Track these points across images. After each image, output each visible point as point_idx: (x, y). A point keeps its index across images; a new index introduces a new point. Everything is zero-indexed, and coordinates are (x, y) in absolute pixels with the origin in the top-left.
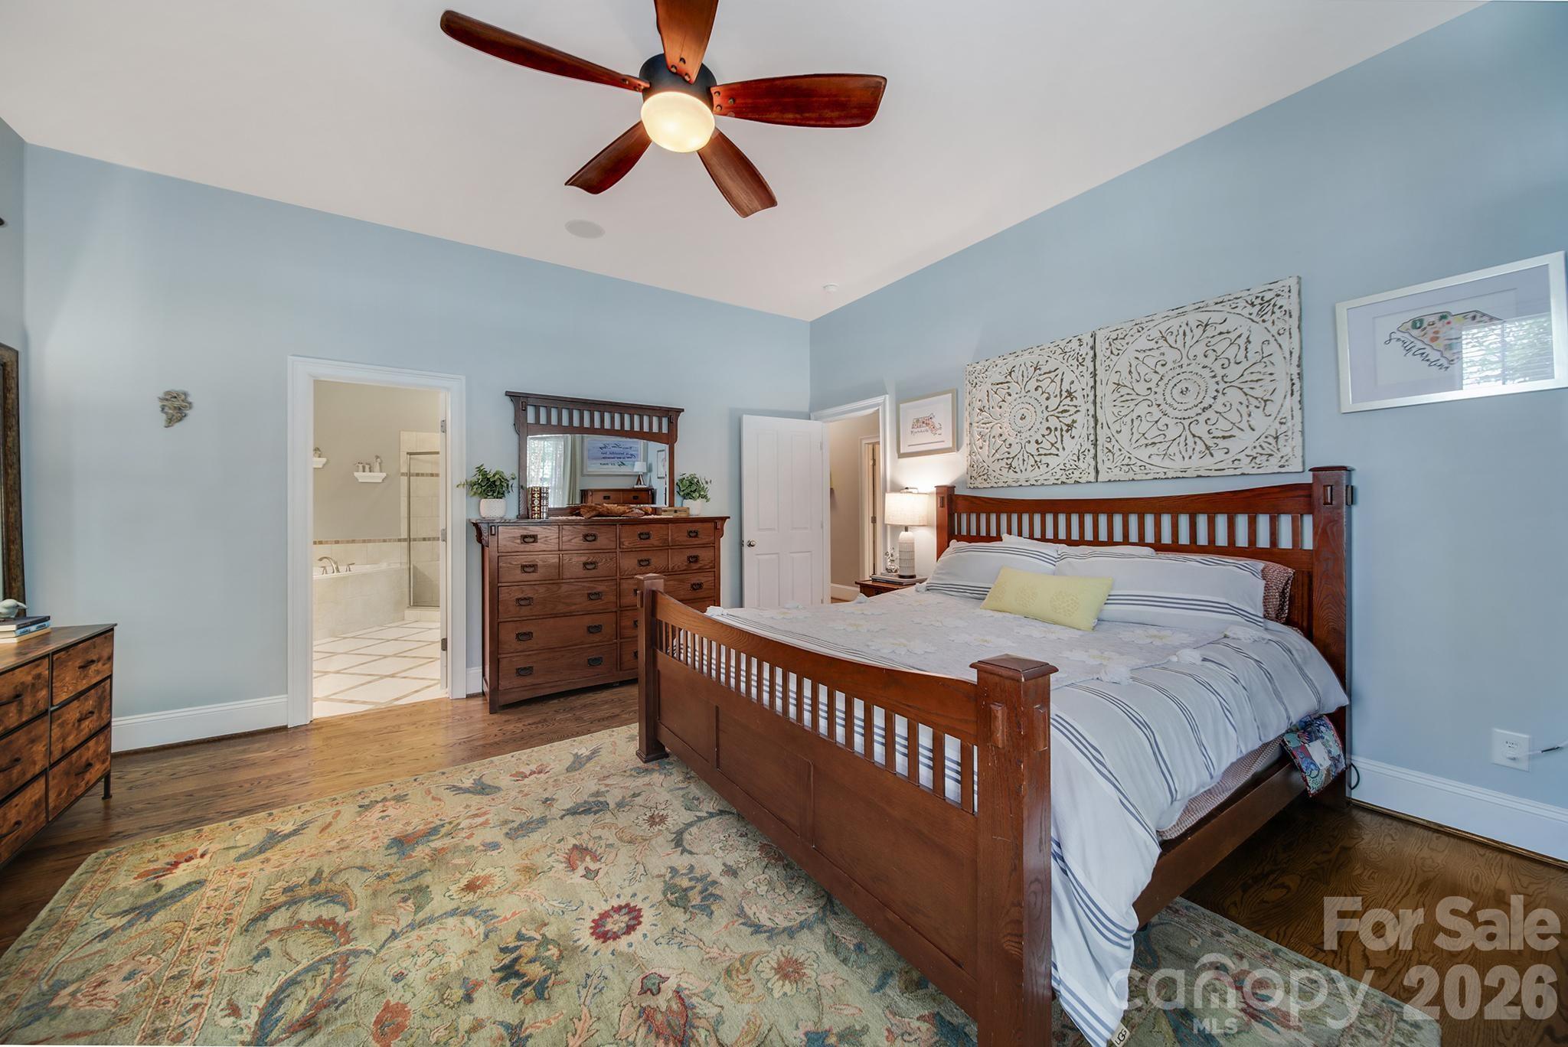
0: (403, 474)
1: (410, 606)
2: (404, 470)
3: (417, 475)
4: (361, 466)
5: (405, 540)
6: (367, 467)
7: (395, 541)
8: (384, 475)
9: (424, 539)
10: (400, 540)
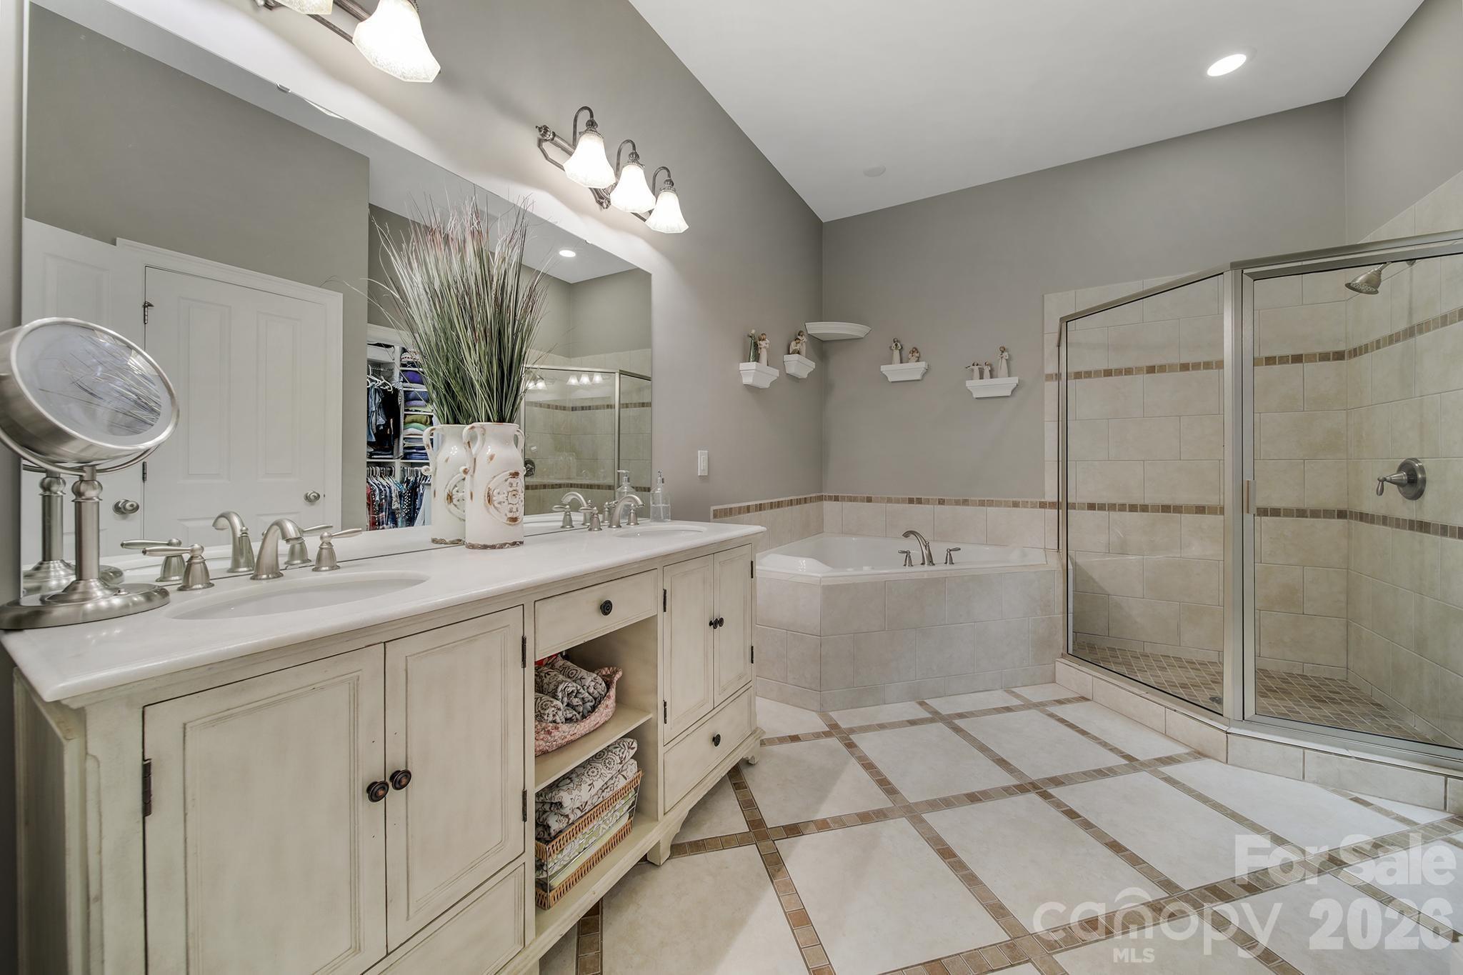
0: (1049, 377)
1: (1066, 654)
2: (1051, 368)
3: (1078, 375)
4: (976, 368)
5: (1052, 505)
6: (987, 370)
7: (1033, 506)
8: (1014, 381)
9: (1092, 507)
10: (1043, 505)
